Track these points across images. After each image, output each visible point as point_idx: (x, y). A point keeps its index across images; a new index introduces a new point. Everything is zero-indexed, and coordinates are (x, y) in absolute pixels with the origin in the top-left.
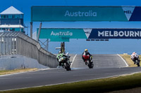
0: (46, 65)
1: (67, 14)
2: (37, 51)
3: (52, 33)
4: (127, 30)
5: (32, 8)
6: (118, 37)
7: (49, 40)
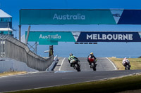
0: (34, 68)
1: (56, 17)
2: (26, 54)
3: (41, 36)
4: (115, 33)
5: (20, 11)
6: (107, 40)
7: (38, 43)
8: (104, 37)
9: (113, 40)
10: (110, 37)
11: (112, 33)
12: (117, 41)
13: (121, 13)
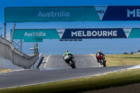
0: (20, 66)
1: (41, 14)
2: (11, 52)
3: (26, 34)
4: (100, 30)
6: (92, 37)
7: (23, 40)
8: (89, 34)
9: (97, 37)
10: (94, 33)
11: (97, 30)
12: (102, 37)
13: (105, 10)
